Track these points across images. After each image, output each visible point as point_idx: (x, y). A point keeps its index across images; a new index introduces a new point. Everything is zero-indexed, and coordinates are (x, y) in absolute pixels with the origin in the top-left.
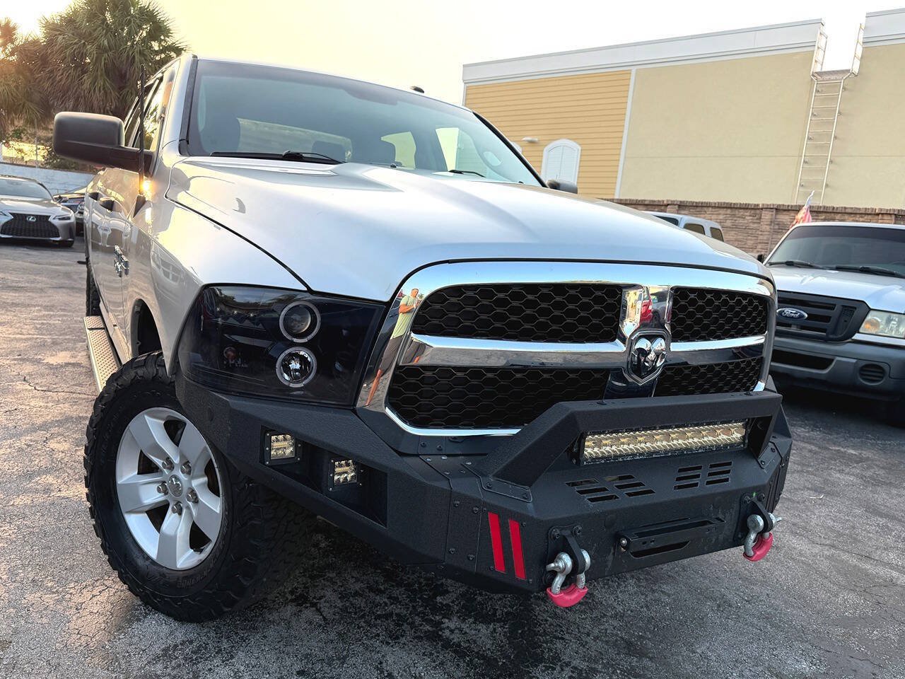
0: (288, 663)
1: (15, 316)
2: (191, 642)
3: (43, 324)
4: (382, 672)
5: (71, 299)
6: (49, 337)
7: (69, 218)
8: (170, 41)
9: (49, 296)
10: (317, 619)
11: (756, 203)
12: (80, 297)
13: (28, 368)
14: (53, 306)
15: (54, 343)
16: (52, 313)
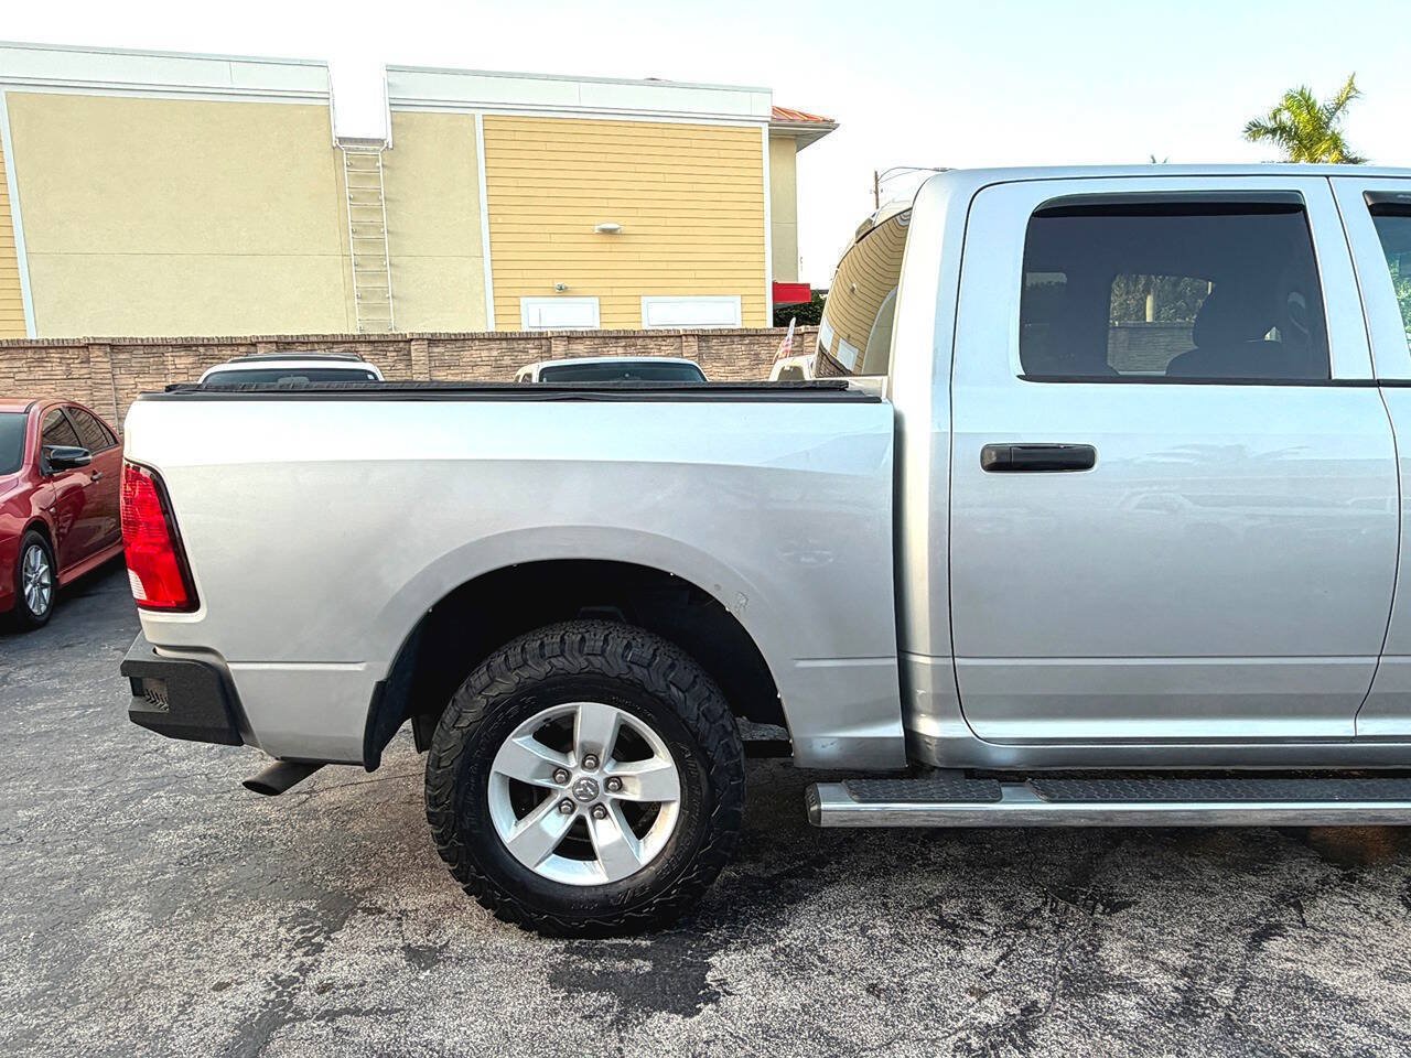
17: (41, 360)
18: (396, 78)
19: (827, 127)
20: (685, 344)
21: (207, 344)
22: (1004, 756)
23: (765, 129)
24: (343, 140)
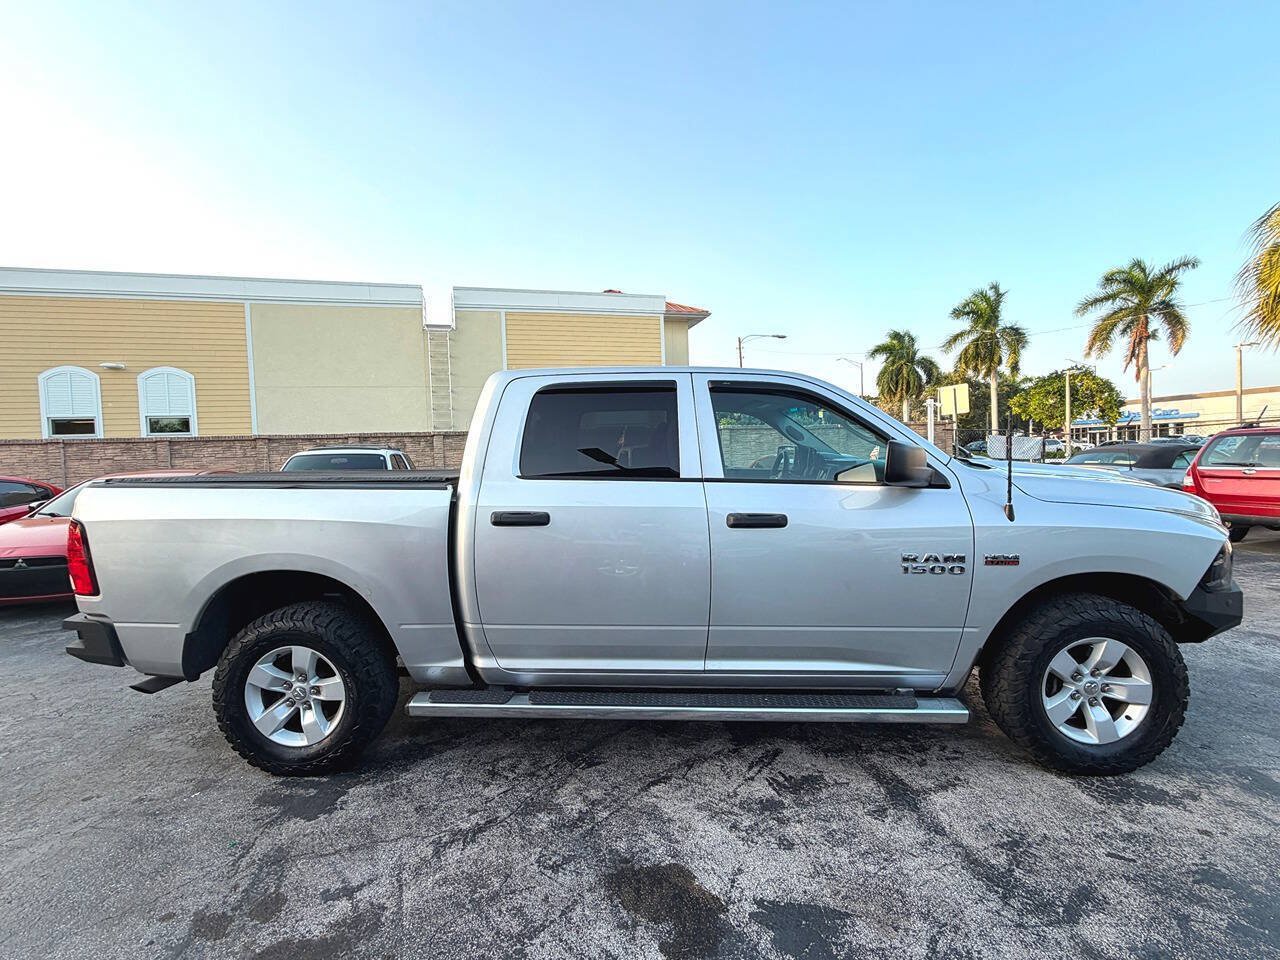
17: (230, 447)
18: (458, 293)
19: (705, 315)
21: (322, 438)
22: (527, 678)
23: (662, 317)
24: (427, 326)
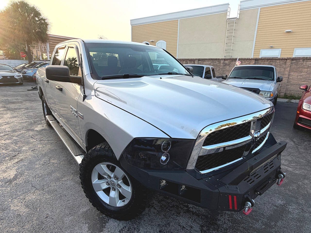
0: (155, 229)
1: (18, 113)
2: (125, 227)
3: (27, 115)
4: (181, 226)
5: (32, 104)
6: (32, 120)
7: (20, 76)
8: (41, 17)
9: (25, 104)
10: (156, 211)
11: (219, 58)
12: (34, 103)
13: (31, 133)
14: (27, 108)
15: (35, 122)
16: (28, 111)
18: (242, 3)
20: (251, 61)
